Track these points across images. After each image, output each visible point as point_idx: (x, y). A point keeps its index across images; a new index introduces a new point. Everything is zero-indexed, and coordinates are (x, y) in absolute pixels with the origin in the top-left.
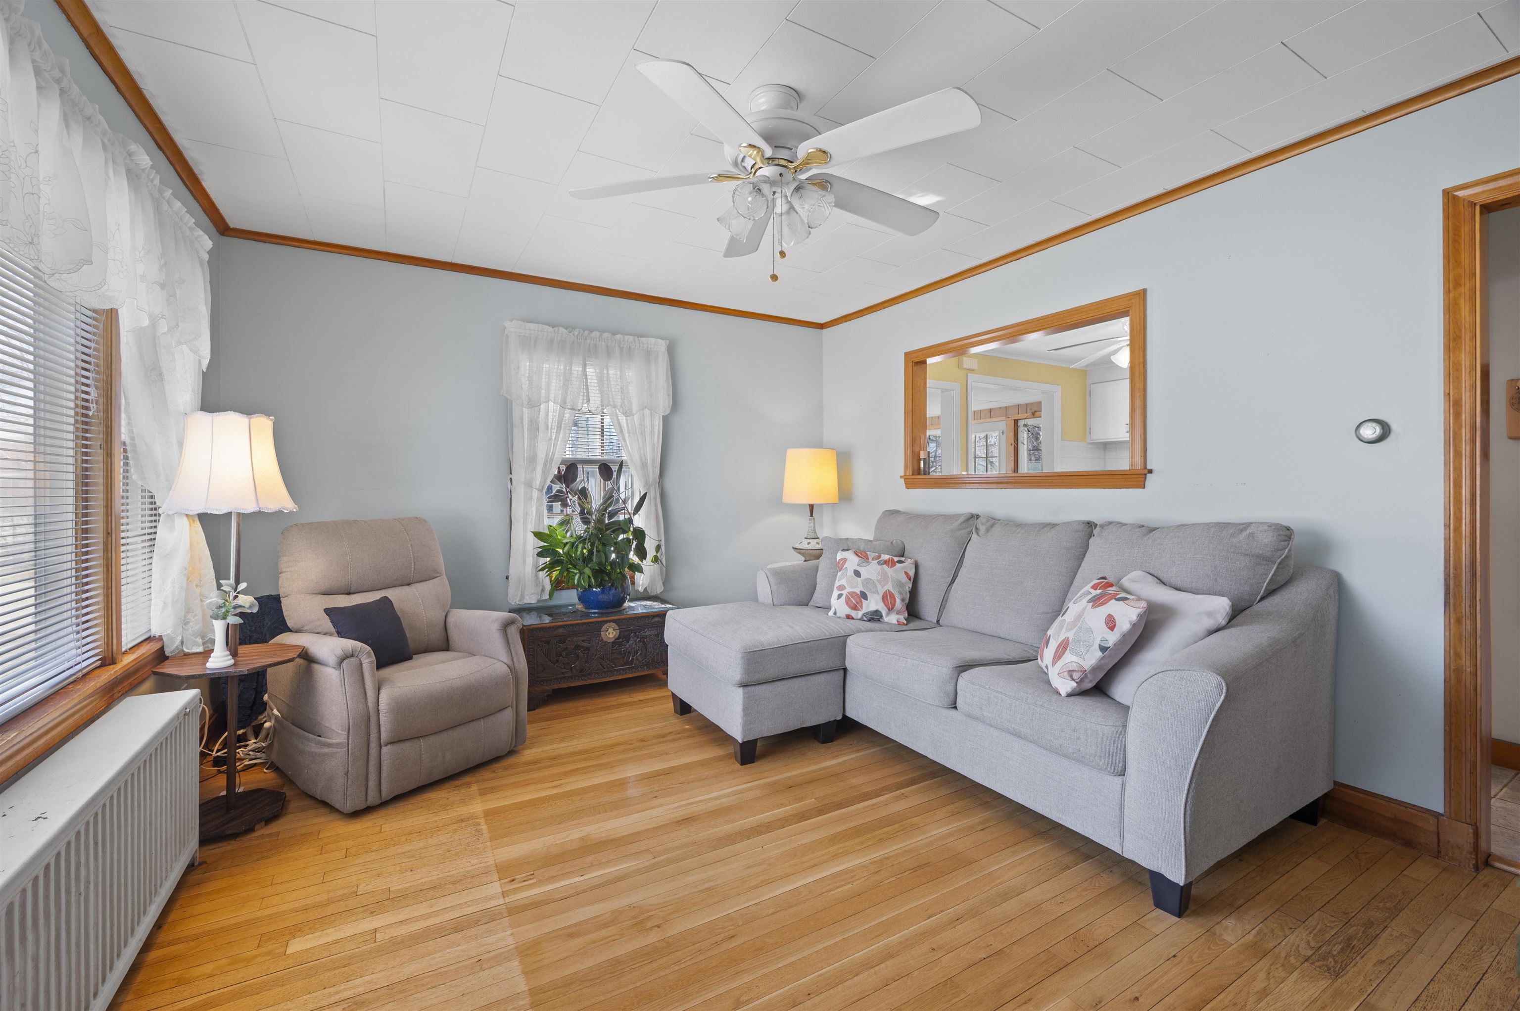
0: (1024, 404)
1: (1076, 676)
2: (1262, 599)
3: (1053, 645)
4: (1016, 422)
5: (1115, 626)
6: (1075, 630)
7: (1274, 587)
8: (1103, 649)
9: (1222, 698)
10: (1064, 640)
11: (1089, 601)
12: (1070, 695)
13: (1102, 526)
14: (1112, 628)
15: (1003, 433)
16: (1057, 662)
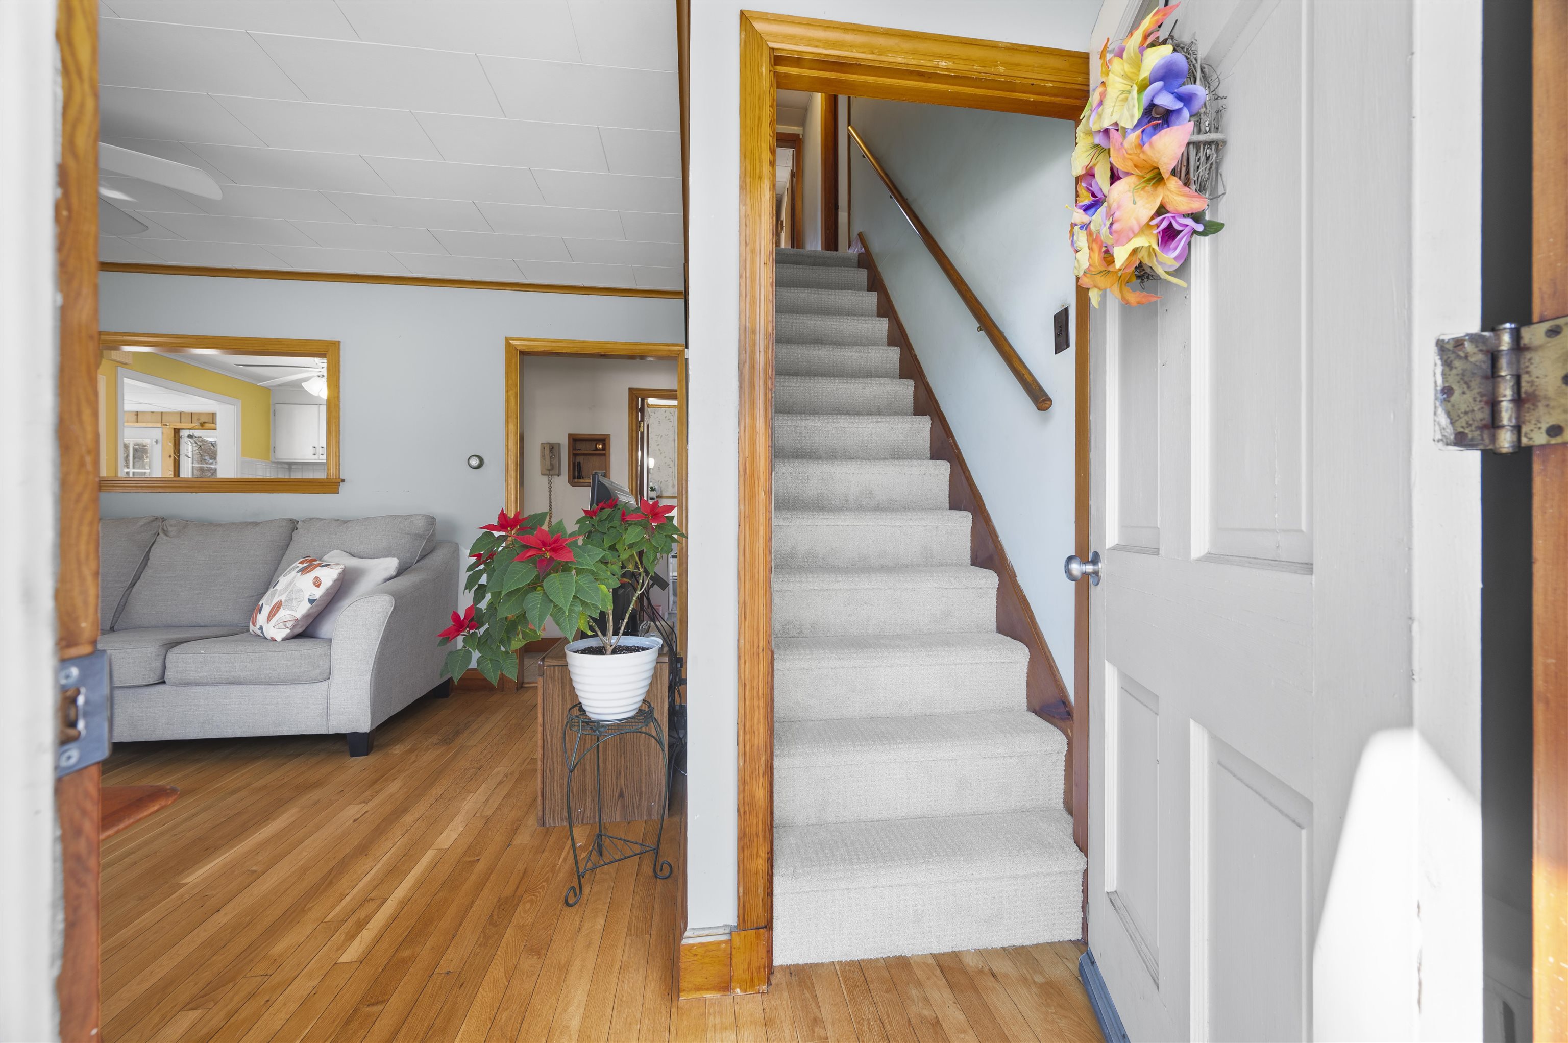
0: (188, 413)
1: (290, 625)
2: (418, 561)
3: (266, 610)
4: (177, 431)
5: (320, 584)
6: (286, 594)
7: (425, 554)
8: (311, 601)
9: (392, 608)
10: (277, 603)
11: (298, 572)
12: (284, 639)
13: (304, 521)
14: (318, 586)
15: (157, 442)
16: (271, 619)
